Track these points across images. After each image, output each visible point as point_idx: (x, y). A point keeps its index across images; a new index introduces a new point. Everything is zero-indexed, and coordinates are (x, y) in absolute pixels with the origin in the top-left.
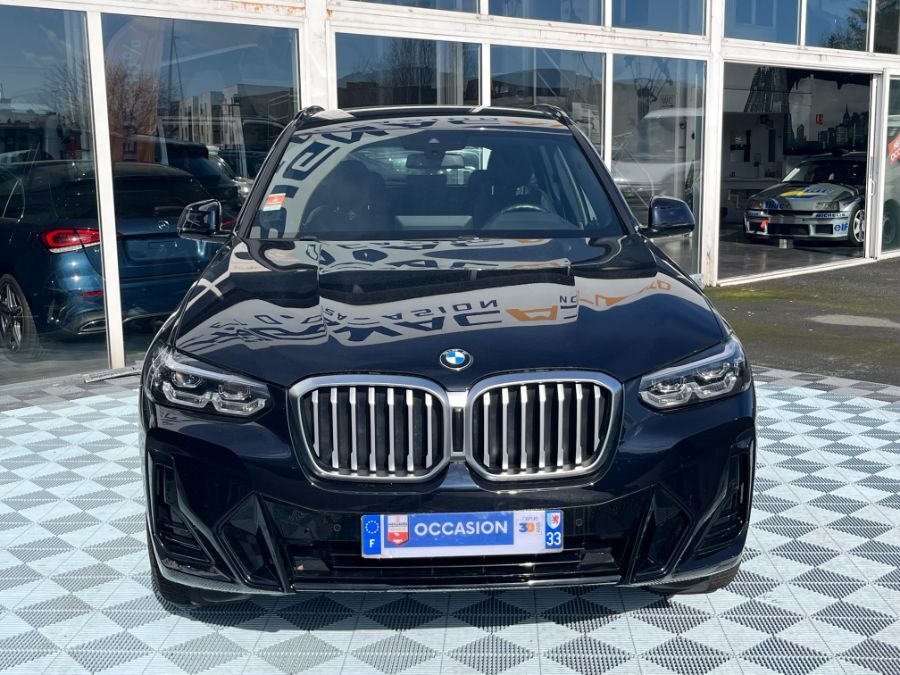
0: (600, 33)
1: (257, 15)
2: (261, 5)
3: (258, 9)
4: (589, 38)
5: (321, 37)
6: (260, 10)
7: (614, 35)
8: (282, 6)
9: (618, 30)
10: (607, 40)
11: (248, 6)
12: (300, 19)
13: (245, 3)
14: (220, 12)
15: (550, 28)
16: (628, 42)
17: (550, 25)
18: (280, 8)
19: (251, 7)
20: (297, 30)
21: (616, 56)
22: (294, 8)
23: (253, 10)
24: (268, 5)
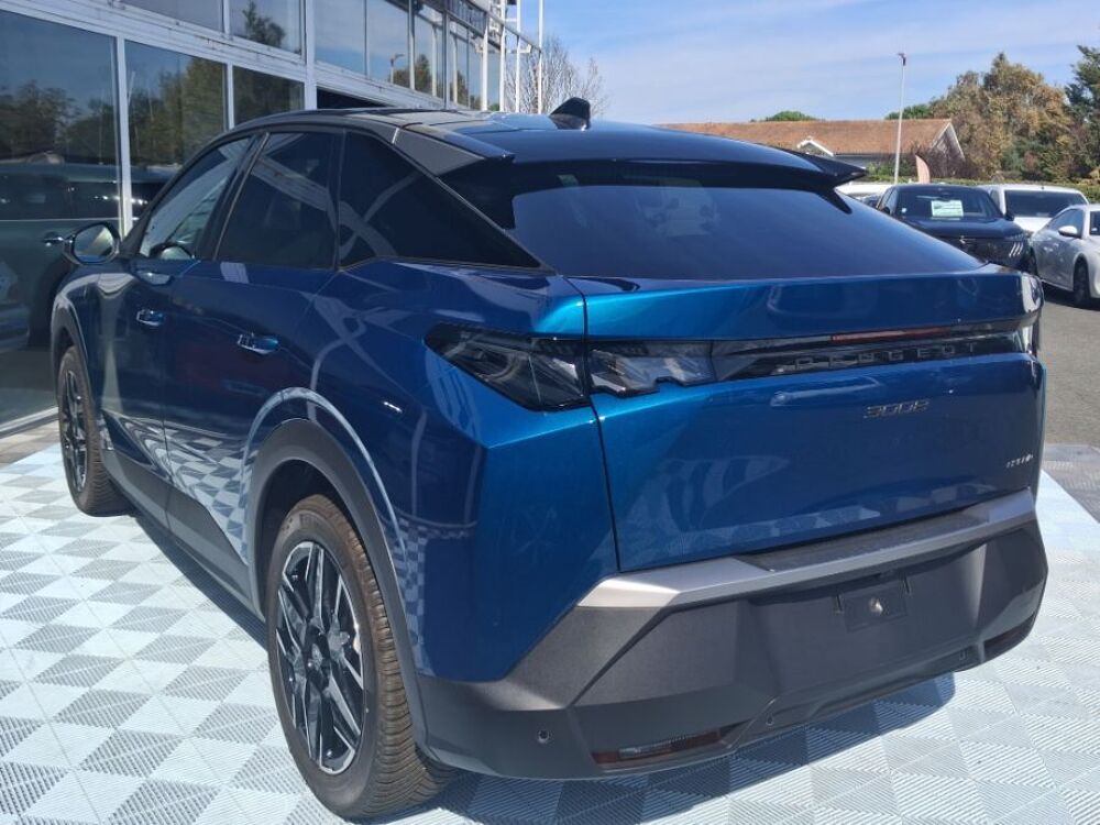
0: (221, 40)
4: (211, 44)
7: (230, 43)
9: (235, 38)
10: (226, 48)
15: (176, 27)
16: (244, 53)
17: (177, 24)
21: (235, 68)
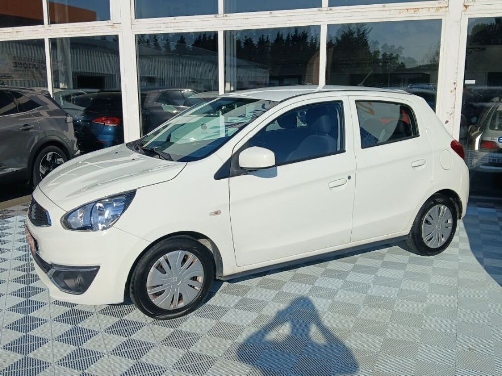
1: (415, 15)
2: (418, 9)
3: (415, 11)
5: (458, 22)
6: (418, 11)
8: (432, 7)
11: (409, 10)
12: (444, 13)
13: (407, 9)
14: (391, 16)
18: (431, 9)
19: (412, 10)
20: (442, 19)
22: (441, 7)
23: (412, 12)
24: (422, 8)
